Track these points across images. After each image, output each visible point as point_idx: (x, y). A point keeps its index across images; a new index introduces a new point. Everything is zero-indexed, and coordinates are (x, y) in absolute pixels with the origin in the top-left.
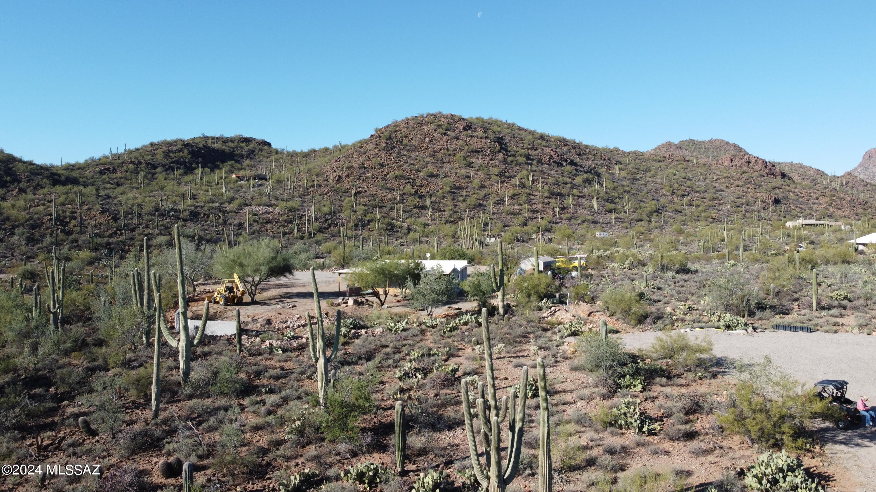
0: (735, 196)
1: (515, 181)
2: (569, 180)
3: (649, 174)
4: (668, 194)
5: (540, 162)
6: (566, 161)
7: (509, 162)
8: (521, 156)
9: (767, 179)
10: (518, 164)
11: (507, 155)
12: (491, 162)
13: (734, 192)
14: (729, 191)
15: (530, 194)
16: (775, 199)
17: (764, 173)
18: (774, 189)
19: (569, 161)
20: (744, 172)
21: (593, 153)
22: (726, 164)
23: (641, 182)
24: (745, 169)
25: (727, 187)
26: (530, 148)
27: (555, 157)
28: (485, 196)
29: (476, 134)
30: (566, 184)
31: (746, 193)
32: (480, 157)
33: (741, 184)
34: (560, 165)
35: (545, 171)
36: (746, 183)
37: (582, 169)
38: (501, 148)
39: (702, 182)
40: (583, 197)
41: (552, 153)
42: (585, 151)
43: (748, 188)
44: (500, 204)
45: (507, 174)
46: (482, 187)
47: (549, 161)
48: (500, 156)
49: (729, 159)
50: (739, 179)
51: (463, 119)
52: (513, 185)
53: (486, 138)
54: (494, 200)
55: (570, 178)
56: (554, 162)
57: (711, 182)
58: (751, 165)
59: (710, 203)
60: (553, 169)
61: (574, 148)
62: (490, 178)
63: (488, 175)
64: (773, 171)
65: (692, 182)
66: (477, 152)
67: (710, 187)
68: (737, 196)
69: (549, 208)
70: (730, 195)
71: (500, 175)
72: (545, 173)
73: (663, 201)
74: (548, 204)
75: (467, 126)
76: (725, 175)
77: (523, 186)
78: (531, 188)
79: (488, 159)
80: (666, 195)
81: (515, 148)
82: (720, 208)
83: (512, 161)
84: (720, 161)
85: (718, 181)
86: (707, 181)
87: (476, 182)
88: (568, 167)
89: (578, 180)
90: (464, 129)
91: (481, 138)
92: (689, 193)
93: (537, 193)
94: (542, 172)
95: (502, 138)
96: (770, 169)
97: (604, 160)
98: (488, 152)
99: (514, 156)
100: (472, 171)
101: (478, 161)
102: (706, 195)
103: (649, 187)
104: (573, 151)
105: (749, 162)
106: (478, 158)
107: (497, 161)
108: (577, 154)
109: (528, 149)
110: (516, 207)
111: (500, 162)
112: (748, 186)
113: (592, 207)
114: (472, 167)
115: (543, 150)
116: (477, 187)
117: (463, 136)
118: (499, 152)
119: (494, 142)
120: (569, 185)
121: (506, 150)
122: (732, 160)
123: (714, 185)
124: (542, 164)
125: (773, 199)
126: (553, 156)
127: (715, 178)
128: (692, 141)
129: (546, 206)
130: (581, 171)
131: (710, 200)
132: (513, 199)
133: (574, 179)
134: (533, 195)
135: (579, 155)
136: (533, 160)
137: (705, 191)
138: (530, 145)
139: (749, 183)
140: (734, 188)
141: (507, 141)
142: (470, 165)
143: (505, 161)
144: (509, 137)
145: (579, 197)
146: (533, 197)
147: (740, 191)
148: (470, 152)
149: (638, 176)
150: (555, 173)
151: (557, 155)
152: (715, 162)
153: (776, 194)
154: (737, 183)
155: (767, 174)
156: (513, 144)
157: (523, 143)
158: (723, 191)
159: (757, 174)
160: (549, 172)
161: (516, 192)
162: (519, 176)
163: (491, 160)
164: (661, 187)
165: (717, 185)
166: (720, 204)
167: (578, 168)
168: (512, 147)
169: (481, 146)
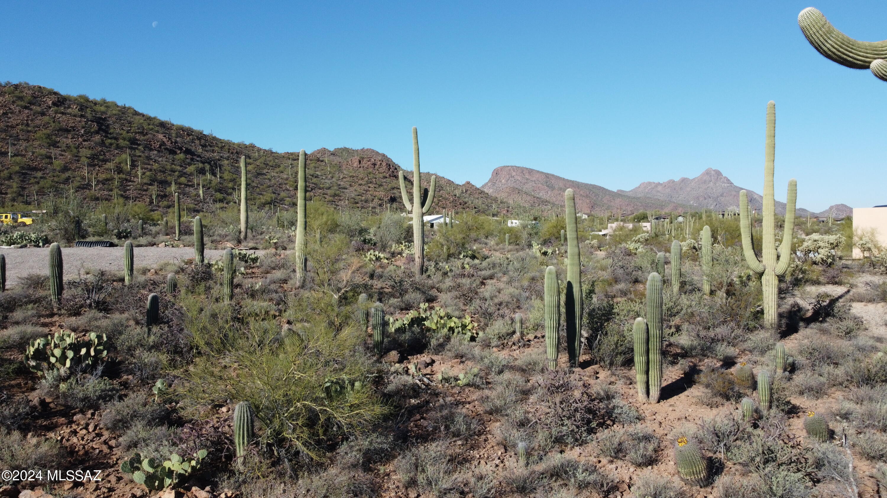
0: (356, 193)
1: (110, 165)
2: (179, 168)
3: (277, 170)
4: (291, 189)
5: (148, 147)
6: (181, 149)
7: (107, 144)
8: (124, 139)
9: (388, 180)
10: (118, 147)
11: (106, 137)
12: (84, 143)
13: (355, 190)
14: (352, 189)
15: (126, 180)
16: (391, 197)
17: (387, 175)
18: (393, 189)
19: (184, 149)
20: (370, 173)
21: (220, 145)
22: (355, 165)
23: (266, 177)
24: (371, 170)
25: (351, 185)
26: (139, 133)
27: (168, 144)
28: (68, 179)
29: (69, 111)
30: (174, 172)
31: (367, 191)
32: (70, 136)
33: (363, 183)
34: (173, 152)
35: (153, 157)
36: (368, 183)
37: (198, 159)
38: (100, 129)
39: (329, 179)
40: (192, 186)
41: (165, 140)
42: (212, 143)
43: (369, 187)
44: (86, 188)
45: (101, 157)
46: (65, 169)
47: (160, 147)
48: (97, 138)
49: (357, 160)
50: (362, 179)
51: (55, 93)
52: (107, 169)
53: (82, 116)
54: (78, 184)
55: (181, 166)
56: (166, 149)
57: (337, 180)
58: (377, 167)
59: (331, 198)
60: (162, 156)
61: (199, 139)
62: (78, 161)
63: (77, 156)
64: (395, 174)
65: (319, 179)
66: (67, 131)
67: (335, 185)
68: (358, 194)
69: (146, 195)
70: (351, 192)
71: (93, 157)
72: (152, 159)
73: (283, 194)
74: (146, 190)
75: (59, 101)
76: (351, 174)
77: (120, 171)
78: (129, 174)
79: (80, 139)
80: (288, 190)
81: (118, 131)
82: (339, 204)
83: (111, 144)
84: (350, 162)
85: (344, 180)
86: (334, 179)
87: (58, 163)
88: (182, 156)
89: (191, 169)
90: (54, 104)
91: (75, 116)
92: (312, 189)
93: (135, 179)
94: (148, 158)
95: (105, 119)
96: (393, 172)
97: (232, 153)
98: (82, 131)
99: (116, 139)
100: (54, 151)
101: (66, 140)
102: (329, 192)
103: (273, 181)
104: (197, 142)
105: (374, 165)
106: (67, 137)
107: (92, 143)
108: (201, 145)
109: (136, 133)
110: (106, 193)
111: (96, 143)
112: (370, 185)
113: (199, 196)
114: (58, 147)
115: (154, 135)
116: (58, 168)
117: (51, 112)
118: (97, 132)
119: (92, 121)
120: (177, 173)
121: (106, 132)
122: (360, 162)
123: (339, 183)
124: (151, 150)
125: (389, 198)
126: (166, 142)
127: (341, 177)
128: (346, 150)
129: (144, 193)
130: (198, 161)
131: (330, 196)
132: (104, 184)
133: (186, 168)
134: (130, 181)
135: (204, 146)
136: (139, 145)
137: (329, 188)
138: (139, 129)
139: (371, 183)
140: (356, 187)
141: (111, 122)
142: (55, 144)
143: (102, 143)
144: (114, 119)
145: (187, 185)
146: (130, 183)
147: (360, 189)
148: (58, 131)
149: (265, 171)
150: (164, 161)
151: (170, 142)
152: (345, 163)
153: (393, 193)
154: (360, 182)
155: (390, 176)
156: (117, 126)
157: (130, 127)
158: (346, 189)
159: (381, 175)
160: (157, 158)
161: (109, 176)
162: (117, 160)
163: (84, 141)
164: (286, 182)
165: (342, 183)
166: (340, 200)
167: (195, 157)
168: (116, 129)
169: (73, 125)
